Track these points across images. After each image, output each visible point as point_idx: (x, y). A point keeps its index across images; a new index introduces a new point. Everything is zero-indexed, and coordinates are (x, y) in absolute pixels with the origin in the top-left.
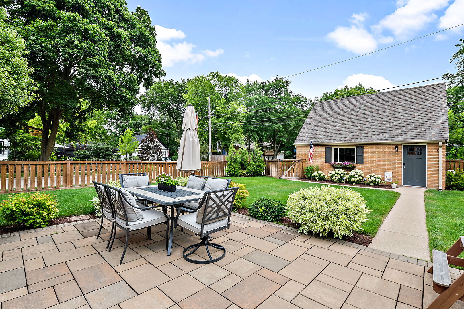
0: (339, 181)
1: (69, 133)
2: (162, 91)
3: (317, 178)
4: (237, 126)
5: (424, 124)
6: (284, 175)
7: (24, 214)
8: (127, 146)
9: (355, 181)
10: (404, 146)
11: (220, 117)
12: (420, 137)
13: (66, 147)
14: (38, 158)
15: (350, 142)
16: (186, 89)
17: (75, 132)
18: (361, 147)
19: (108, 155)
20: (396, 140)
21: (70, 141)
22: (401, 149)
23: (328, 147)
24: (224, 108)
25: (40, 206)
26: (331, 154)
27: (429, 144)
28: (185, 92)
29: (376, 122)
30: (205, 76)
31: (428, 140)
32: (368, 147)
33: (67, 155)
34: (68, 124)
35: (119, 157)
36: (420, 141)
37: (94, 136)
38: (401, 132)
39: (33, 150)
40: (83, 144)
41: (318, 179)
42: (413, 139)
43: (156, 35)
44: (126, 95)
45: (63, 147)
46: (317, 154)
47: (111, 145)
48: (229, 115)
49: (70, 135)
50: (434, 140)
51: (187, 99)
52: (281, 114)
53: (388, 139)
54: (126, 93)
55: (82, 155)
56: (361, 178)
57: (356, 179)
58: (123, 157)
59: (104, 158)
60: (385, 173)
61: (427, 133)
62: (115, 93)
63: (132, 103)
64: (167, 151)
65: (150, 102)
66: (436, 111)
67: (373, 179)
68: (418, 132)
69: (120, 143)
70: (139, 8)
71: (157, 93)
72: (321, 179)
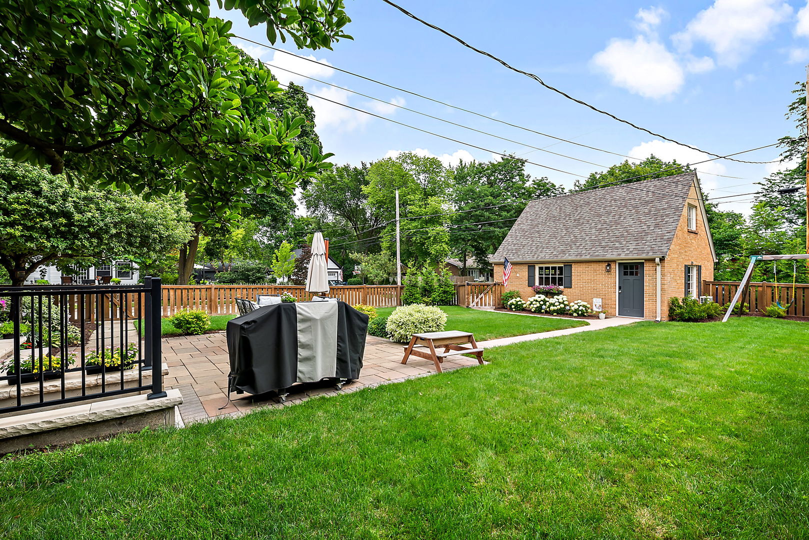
0: (539, 310)
1: (211, 250)
2: (334, 182)
3: (513, 306)
4: (438, 234)
5: (647, 234)
6: (474, 303)
7: (188, 323)
8: (283, 266)
9: (554, 310)
10: (619, 263)
11: (415, 220)
12: (636, 252)
13: (205, 268)
14: (175, 282)
15: (555, 259)
16: (367, 178)
17: (217, 248)
18: (569, 264)
19: (259, 278)
20: (609, 256)
21: (211, 260)
22: (616, 269)
23: (531, 266)
24: (420, 207)
25: (198, 318)
26: (535, 275)
27: (646, 260)
28: (367, 183)
29: (593, 231)
30: (394, 159)
31: (644, 256)
32: (577, 265)
33: (207, 279)
34: (208, 239)
35: (274, 281)
36: (635, 256)
37: (241, 251)
38: (617, 245)
39: (167, 272)
40: (226, 262)
41: (514, 308)
42: (629, 254)
43: (315, 116)
44: (276, 202)
45: (202, 267)
46: (518, 275)
47: (264, 264)
48: (427, 217)
49: (211, 252)
50: (651, 255)
51: (369, 193)
52: (508, 213)
53: (600, 254)
54: (276, 199)
55: (226, 278)
56: (562, 306)
57: (555, 308)
58: (279, 280)
59: (254, 282)
60: (594, 300)
61: (646, 246)
62: (263, 201)
63: (283, 212)
64: (339, 271)
65: (318, 198)
66: (667, 215)
67: (576, 307)
68: (637, 245)
69: (274, 261)
70: (292, 84)
71: (327, 185)
72: (520, 308)
